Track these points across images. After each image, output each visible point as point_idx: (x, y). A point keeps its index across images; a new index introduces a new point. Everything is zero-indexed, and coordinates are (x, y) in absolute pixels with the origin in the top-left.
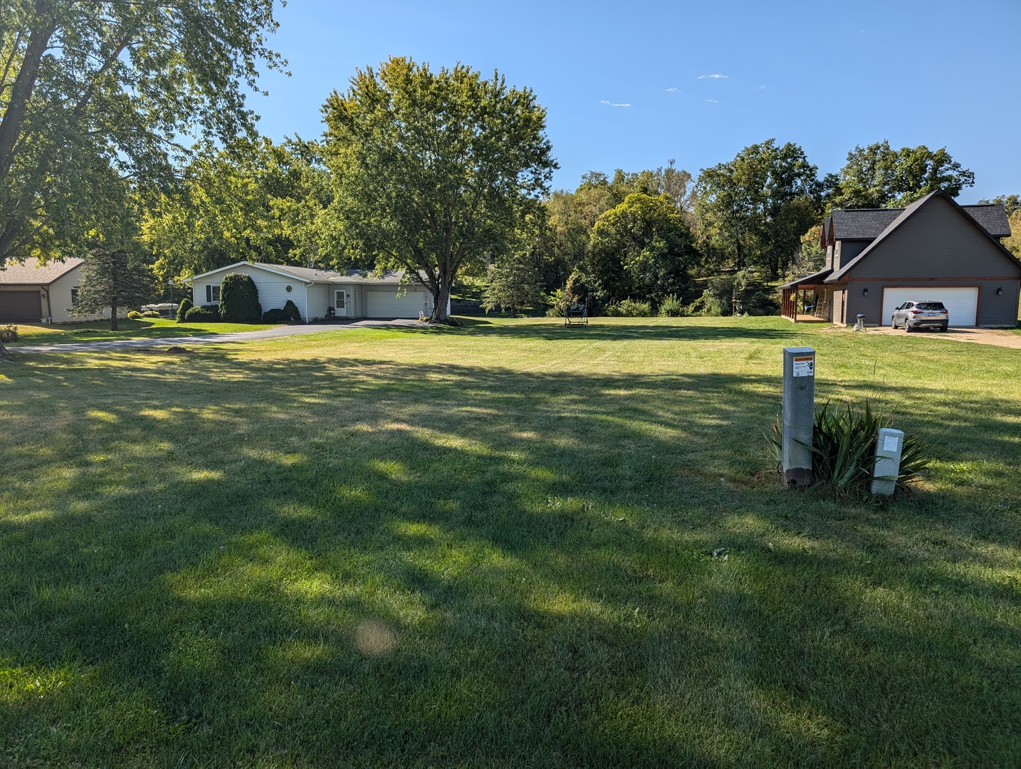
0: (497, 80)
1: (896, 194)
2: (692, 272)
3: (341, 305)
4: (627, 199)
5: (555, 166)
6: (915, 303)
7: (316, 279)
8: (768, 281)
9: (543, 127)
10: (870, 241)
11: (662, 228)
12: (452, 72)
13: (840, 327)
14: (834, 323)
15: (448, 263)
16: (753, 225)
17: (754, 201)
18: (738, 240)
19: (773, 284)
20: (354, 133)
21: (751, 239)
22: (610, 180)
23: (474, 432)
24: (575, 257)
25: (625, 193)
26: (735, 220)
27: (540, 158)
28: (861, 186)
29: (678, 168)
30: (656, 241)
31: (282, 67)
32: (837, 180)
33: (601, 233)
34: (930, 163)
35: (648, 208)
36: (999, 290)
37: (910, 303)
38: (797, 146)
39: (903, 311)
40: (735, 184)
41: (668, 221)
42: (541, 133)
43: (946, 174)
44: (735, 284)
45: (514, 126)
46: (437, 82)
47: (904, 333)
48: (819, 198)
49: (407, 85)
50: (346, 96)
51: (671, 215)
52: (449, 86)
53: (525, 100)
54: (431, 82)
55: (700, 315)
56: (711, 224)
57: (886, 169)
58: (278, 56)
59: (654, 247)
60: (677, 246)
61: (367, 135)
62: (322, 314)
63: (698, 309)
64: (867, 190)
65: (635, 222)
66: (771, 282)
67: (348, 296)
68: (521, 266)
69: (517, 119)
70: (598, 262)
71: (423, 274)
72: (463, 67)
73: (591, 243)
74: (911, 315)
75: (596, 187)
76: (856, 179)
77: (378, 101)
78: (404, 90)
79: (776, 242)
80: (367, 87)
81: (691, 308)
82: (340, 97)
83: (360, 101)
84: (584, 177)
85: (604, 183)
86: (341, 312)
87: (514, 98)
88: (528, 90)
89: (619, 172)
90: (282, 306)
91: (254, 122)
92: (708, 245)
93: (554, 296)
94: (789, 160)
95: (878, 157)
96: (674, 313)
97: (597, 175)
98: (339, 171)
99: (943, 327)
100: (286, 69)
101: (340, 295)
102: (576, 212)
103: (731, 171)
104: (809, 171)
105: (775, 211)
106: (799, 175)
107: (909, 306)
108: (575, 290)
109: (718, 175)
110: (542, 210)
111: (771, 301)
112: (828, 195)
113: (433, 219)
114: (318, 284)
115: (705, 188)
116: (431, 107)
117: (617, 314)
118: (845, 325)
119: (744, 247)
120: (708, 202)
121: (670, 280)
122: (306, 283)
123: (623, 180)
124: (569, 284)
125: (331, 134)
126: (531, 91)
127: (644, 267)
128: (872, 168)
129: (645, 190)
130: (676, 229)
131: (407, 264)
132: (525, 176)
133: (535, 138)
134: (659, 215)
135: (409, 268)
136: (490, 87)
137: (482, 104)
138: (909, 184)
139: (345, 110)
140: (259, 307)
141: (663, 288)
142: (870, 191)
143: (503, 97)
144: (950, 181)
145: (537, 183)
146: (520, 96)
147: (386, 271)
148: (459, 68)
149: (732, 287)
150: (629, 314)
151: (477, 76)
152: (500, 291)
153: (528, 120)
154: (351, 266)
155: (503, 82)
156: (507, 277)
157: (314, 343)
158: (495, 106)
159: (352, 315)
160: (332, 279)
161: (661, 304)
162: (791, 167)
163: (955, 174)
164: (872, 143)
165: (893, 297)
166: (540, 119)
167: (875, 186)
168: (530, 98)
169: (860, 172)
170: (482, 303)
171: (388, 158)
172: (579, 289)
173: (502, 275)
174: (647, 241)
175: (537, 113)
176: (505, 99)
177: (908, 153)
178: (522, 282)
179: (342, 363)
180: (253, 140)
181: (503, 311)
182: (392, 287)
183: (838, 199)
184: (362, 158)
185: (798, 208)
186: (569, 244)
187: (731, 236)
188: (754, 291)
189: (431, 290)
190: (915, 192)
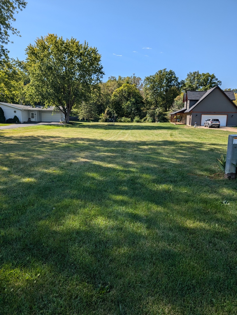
0: (86, 44)
1: (200, 87)
2: (142, 109)
3: (33, 117)
4: (123, 85)
5: (104, 74)
6: (211, 119)
7: (24, 108)
8: (164, 112)
9: (100, 61)
10: (198, 101)
11: (133, 95)
12: (70, 40)
13: (189, 126)
14: (187, 125)
15: (70, 104)
16: (160, 95)
17: (161, 87)
18: (156, 99)
19: (166, 113)
20: (38, 59)
21: (159, 99)
22: (117, 79)
23: (112, 162)
24: (107, 103)
25: (122, 84)
26: (155, 93)
27: (99, 71)
28: (190, 84)
29: (137, 76)
30: (132, 99)
31: (18, 34)
32: (184, 82)
33: (115, 96)
34: (210, 78)
35: (129, 88)
36: (232, 116)
37: (209, 119)
38: (173, 71)
39: (208, 122)
40: (155, 82)
41: (135, 93)
42: (99, 63)
43: (214, 81)
44: (155, 113)
45: (91, 60)
46: (66, 43)
47: (208, 128)
48: (179, 87)
49: (56, 44)
50: (34, 46)
51: (136, 91)
52: (70, 45)
53: (94, 51)
54: (64, 43)
55: (145, 122)
56: (148, 94)
57: (198, 79)
58: (16, 30)
59: (131, 101)
60: (138, 101)
61: (42, 60)
62: (26, 120)
63: (145, 120)
64: (192, 85)
65: (125, 93)
66: (165, 112)
67: (35, 114)
68: (91, 106)
69: (92, 58)
70: (114, 105)
71: (61, 107)
72: (74, 39)
73: (112, 99)
74: (210, 123)
75: (113, 81)
76: (189, 82)
77: (46, 48)
78: (55, 45)
79: (167, 100)
80: (42, 43)
81: (143, 120)
82: (32, 46)
83: (39, 48)
84: (109, 78)
85: (115, 80)
86: (33, 120)
87: (91, 50)
88: (95, 48)
89: (120, 77)
90: (13, 117)
91: (7, 53)
92: (147, 100)
93: (101, 115)
94: (170, 75)
95: (196, 76)
96: (138, 122)
97: (113, 77)
98: (33, 72)
99: (219, 127)
100: (19, 35)
101: (33, 114)
102: (107, 89)
103: (154, 78)
104: (176, 79)
105: (166, 91)
106: (173, 80)
107: (209, 120)
108: (108, 114)
109: (150, 79)
110: (100, 88)
111: (166, 118)
112: (182, 86)
113: (64, 89)
114: (25, 110)
115: (146, 83)
116: (64, 51)
117: (121, 122)
118: (191, 125)
119: (158, 101)
120: (147, 87)
121: (136, 111)
122: (21, 110)
123: (121, 79)
124: (106, 112)
125: (29, 59)
126: (96, 48)
127: (128, 107)
128: (194, 79)
129: (128, 83)
130: (138, 95)
131: (55, 104)
132: (94, 77)
133: (98, 64)
134: (133, 91)
135: (56, 105)
136: (83, 46)
137: (81, 52)
138: (204, 84)
139: (34, 51)
140: (4, 118)
141: (134, 114)
142: (193, 86)
143: (87, 50)
144: (215, 84)
145: (98, 79)
146: (93, 50)
147: (49, 106)
148: (72, 39)
149: (154, 114)
150: (124, 122)
151: (78, 42)
152: (84, 113)
153: (96, 58)
154: (37, 104)
155: (88, 45)
156: (86, 109)
157: (28, 130)
158: (85, 53)
159: (37, 121)
160: (29, 109)
161: (134, 119)
162: (171, 77)
163: (216, 82)
164: (194, 71)
165: (204, 117)
166: (99, 58)
167: (195, 84)
168: (96, 51)
169: (191, 80)
170: (79, 117)
171: (50, 68)
172: (109, 113)
173: (85, 108)
174: (129, 99)
175: (98, 56)
176: (88, 50)
177: (204, 75)
178: (91, 111)
179: (44, 137)
180: (7, 60)
181: (85, 120)
182: (50, 112)
183: (184, 88)
184: (40, 68)
185: (173, 90)
186: (105, 99)
187: (154, 98)
188: (161, 115)
189: (64, 113)
190: (206, 86)
